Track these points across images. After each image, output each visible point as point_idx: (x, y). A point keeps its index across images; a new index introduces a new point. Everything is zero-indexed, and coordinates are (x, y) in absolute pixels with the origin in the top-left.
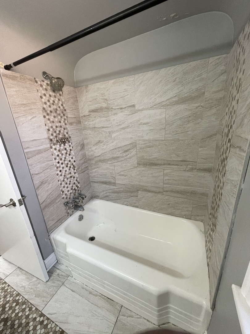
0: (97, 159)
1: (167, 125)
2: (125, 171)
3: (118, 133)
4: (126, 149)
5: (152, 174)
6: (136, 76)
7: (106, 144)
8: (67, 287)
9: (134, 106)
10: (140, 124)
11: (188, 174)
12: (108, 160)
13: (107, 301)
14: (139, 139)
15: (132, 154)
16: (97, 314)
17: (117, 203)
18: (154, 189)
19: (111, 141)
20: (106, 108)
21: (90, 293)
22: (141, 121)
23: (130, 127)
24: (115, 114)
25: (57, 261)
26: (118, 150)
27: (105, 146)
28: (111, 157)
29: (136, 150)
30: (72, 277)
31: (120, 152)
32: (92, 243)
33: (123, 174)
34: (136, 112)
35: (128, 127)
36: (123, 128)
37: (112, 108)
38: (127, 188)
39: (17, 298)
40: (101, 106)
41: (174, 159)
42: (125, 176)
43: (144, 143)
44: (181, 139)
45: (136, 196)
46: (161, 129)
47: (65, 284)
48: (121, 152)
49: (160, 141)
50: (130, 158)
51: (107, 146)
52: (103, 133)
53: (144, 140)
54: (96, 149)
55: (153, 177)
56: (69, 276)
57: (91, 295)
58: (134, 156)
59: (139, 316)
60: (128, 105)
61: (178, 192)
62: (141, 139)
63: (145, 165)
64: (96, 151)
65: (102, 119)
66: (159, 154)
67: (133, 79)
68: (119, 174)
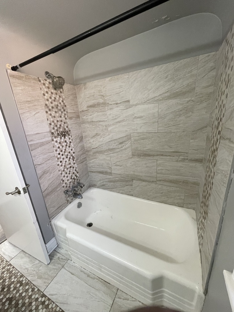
0: (94, 150)
1: (160, 119)
2: (120, 162)
3: (114, 127)
4: (121, 141)
5: (146, 164)
6: (131, 74)
7: (103, 137)
8: (67, 270)
9: (128, 101)
10: (134, 118)
11: (180, 164)
12: (105, 151)
13: (104, 284)
14: (133, 131)
15: (127, 146)
16: (94, 296)
17: (113, 191)
18: (148, 179)
19: (107, 134)
20: (103, 103)
21: (88, 276)
22: (135, 115)
23: (125, 120)
24: (111, 109)
25: (57, 245)
26: (113, 142)
27: (102, 139)
28: (107, 148)
29: (130, 142)
30: (71, 261)
31: (115, 144)
32: (89, 229)
33: (118, 164)
34: (131, 106)
35: (123, 121)
36: (119, 122)
37: (108, 104)
38: (123, 177)
39: (21, 279)
40: (98, 102)
41: (167, 151)
42: (121, 166)
43: (138, 135)
44: (172, 131)
45: (130, 185)
46: (154, 123)
47: (65, 266)
48: (117, 144)
49: (153, 133)
50: (125, 149)
51: (104, 139)
52: (100, 126)
53: (138, 133)
54: (93, 141)
55: (147, 167)
56: (69, 259)
57: (89, 278)
58: (128, 147)
59: (134, 299)
60: (123, 101)
61: (171, 181)
62: (136, 132)
63: (139, 156)
64: (94, 143)
65: (99, 113)
66: (152, 145)
67: (128, 76)
68: (115, 164)
